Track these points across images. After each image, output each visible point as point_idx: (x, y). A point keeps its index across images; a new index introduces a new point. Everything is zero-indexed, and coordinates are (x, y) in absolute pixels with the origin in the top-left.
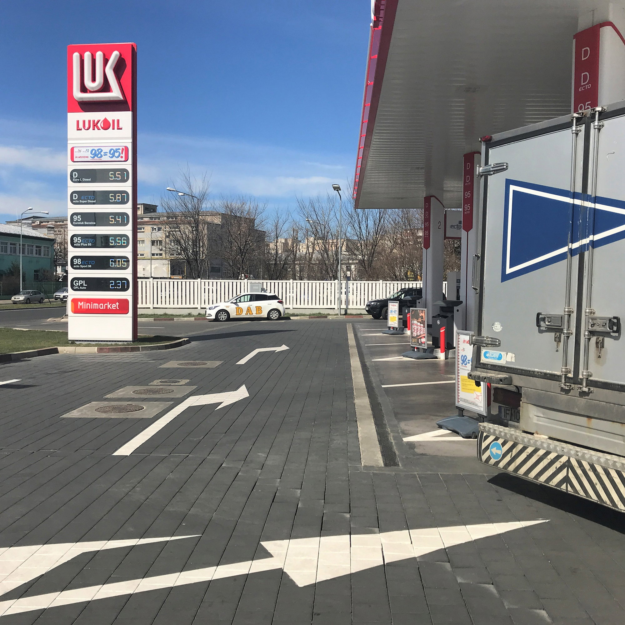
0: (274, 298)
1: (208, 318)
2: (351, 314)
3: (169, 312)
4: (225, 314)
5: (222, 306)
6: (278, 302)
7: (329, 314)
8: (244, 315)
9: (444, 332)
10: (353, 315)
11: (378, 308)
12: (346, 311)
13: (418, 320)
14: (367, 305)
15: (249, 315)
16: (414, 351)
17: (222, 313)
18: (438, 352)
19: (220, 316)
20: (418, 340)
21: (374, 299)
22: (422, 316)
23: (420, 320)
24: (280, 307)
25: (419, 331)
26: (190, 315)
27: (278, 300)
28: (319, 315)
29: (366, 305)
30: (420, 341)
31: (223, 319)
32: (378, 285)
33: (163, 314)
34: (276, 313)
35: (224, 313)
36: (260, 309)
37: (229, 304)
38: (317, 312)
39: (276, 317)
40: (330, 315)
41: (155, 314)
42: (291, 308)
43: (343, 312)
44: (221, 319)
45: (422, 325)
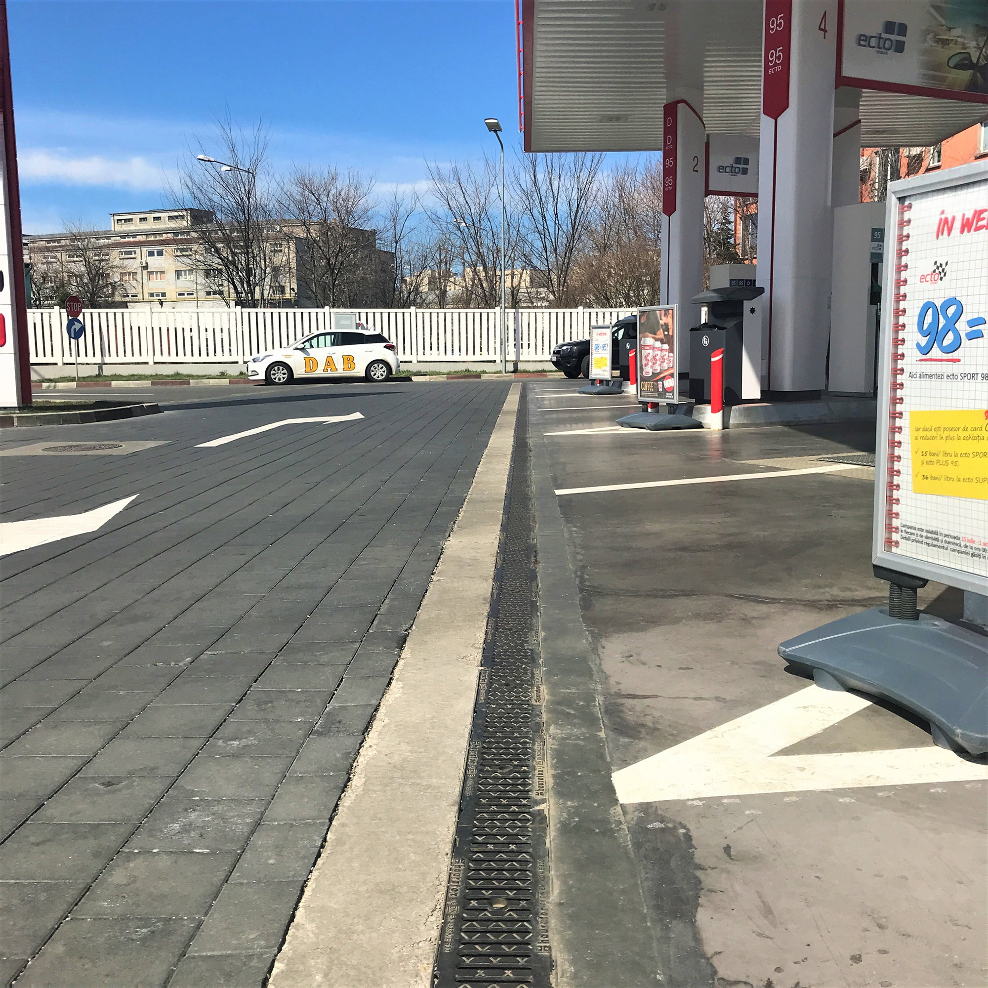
0: (378, 338)
1: (251, 378)
2: (525, 372)
3: (184, 370)
4: (283, 370)
5: (278, 355)
6: (385, 347)
7: (484, 372)
8: (319, 372)
9: (721, 362)
10: (529, 372)
11: (573, 358)
12: (516, 364)
13: (655, 334)
14: (554, 353)
15: (329, 371)
16: (647, 411)
17: (279, 369)
18: (703, 413)
19: (274, 374)
20: (656, 384)
21: (567, 340)
22: (666, 325)
23: (661, 334)
24: (388, 356)
25: (658, 363)
26: (223, 375)
27: (385, 344)
28: (467, 373)
29: (552, 353)
30: (660, 386)
31: (279, 379)
32: (574, 316)
33: (173, 373)
34: (382, 368)
35: (281, 368)
36: (350, 361)
37: (290, 351)
38: (462, 367)
39: (382, 375)
40: (487, 373)
41: (159, 373)
42: (415, 361)
43: (510, 367)
44: (277, 380)
45: (666, 347)
